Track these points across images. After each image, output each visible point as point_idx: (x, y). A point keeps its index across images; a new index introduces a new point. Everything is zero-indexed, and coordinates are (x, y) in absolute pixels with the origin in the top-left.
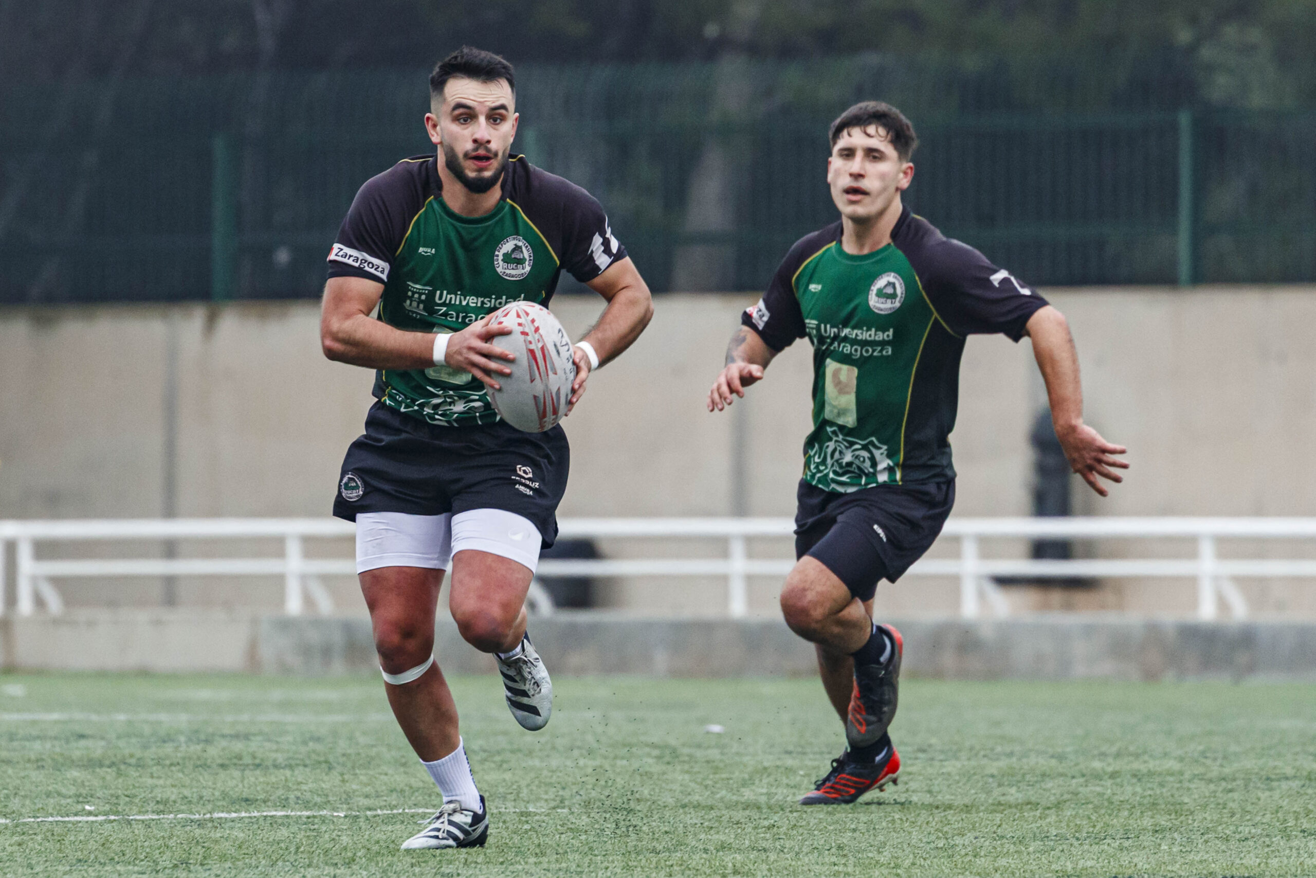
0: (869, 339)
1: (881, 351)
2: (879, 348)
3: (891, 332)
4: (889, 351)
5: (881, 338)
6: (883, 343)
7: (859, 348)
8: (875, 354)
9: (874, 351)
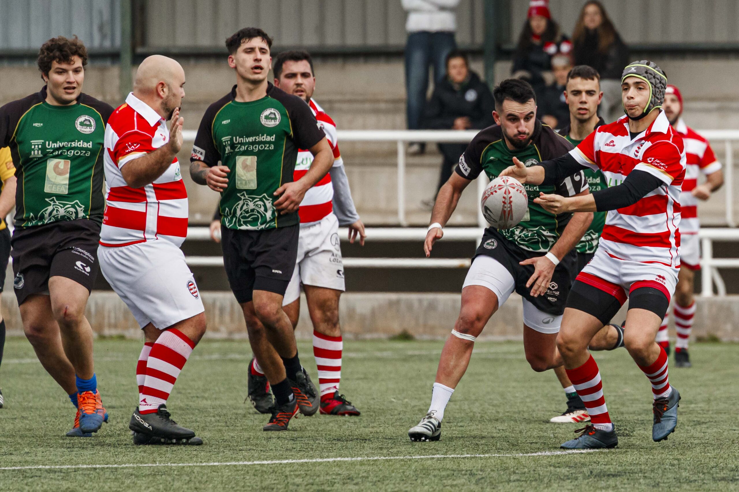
0: (263, 140)
1: (269, 147)
2: (268, 145)
3: (274, 137)
4: (272, 147)
5: (269, 140)
6: (270, 143)
7: (257, 146)
8: (266, 149)
9: (265, 147)
